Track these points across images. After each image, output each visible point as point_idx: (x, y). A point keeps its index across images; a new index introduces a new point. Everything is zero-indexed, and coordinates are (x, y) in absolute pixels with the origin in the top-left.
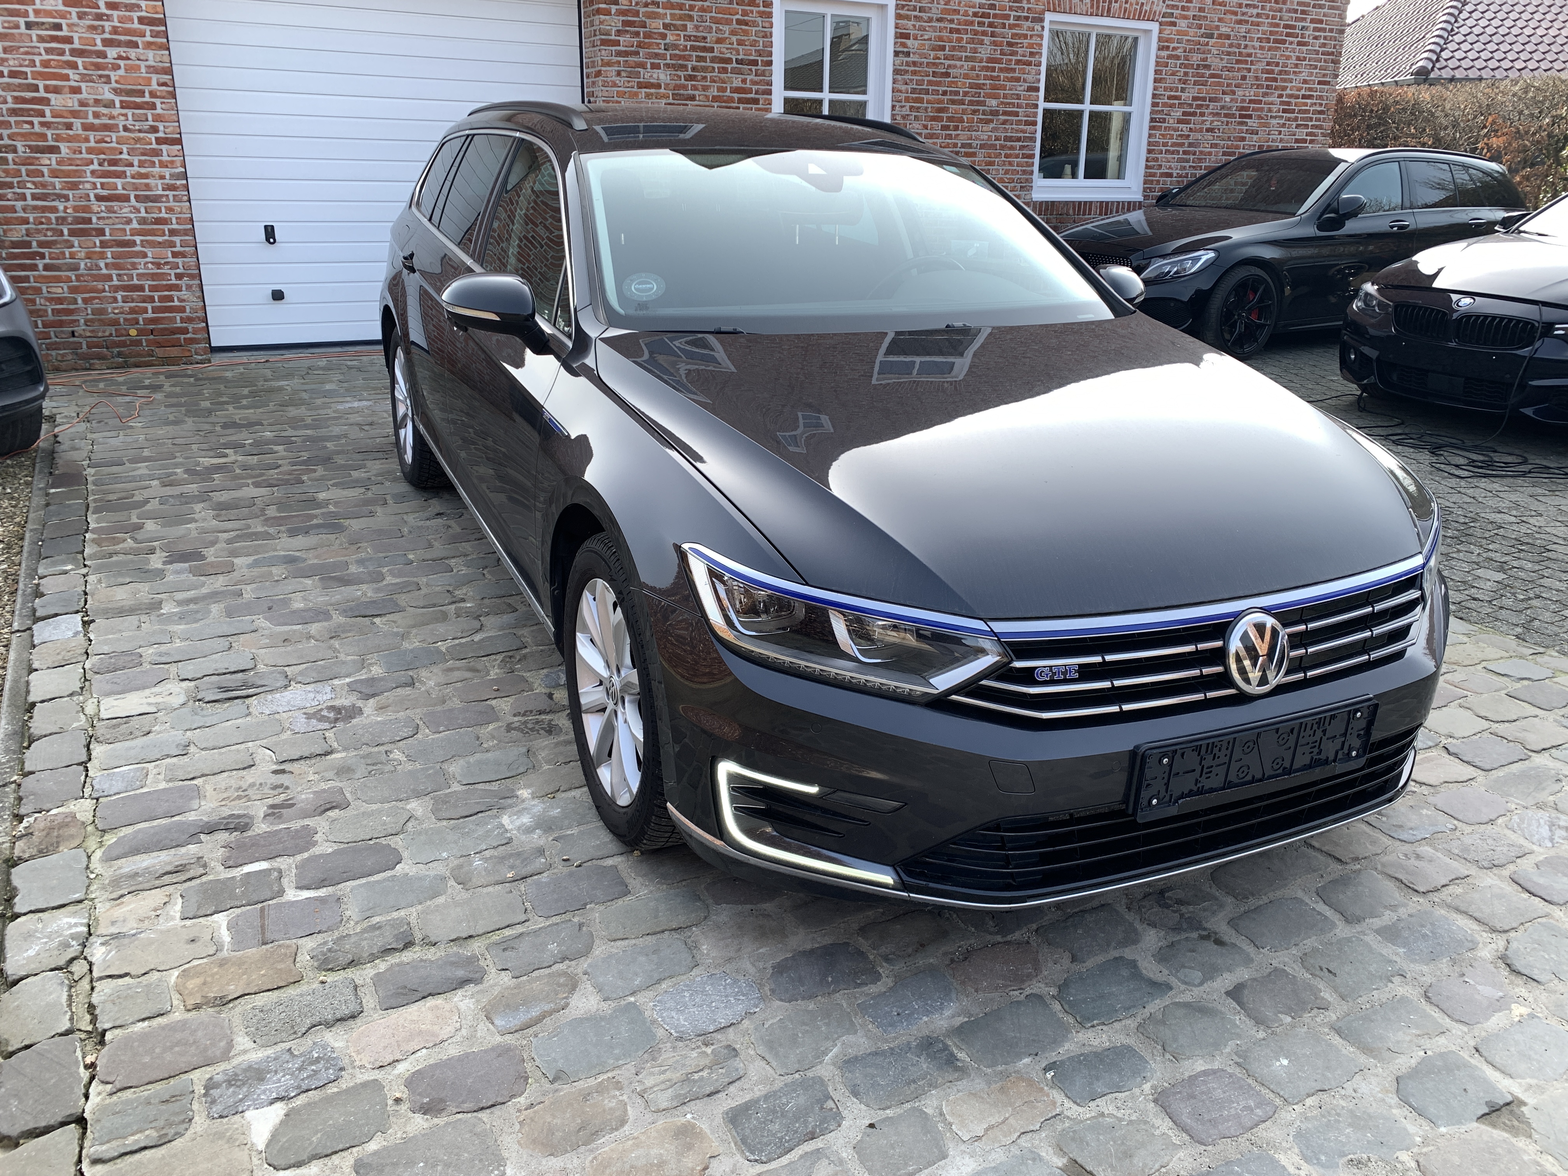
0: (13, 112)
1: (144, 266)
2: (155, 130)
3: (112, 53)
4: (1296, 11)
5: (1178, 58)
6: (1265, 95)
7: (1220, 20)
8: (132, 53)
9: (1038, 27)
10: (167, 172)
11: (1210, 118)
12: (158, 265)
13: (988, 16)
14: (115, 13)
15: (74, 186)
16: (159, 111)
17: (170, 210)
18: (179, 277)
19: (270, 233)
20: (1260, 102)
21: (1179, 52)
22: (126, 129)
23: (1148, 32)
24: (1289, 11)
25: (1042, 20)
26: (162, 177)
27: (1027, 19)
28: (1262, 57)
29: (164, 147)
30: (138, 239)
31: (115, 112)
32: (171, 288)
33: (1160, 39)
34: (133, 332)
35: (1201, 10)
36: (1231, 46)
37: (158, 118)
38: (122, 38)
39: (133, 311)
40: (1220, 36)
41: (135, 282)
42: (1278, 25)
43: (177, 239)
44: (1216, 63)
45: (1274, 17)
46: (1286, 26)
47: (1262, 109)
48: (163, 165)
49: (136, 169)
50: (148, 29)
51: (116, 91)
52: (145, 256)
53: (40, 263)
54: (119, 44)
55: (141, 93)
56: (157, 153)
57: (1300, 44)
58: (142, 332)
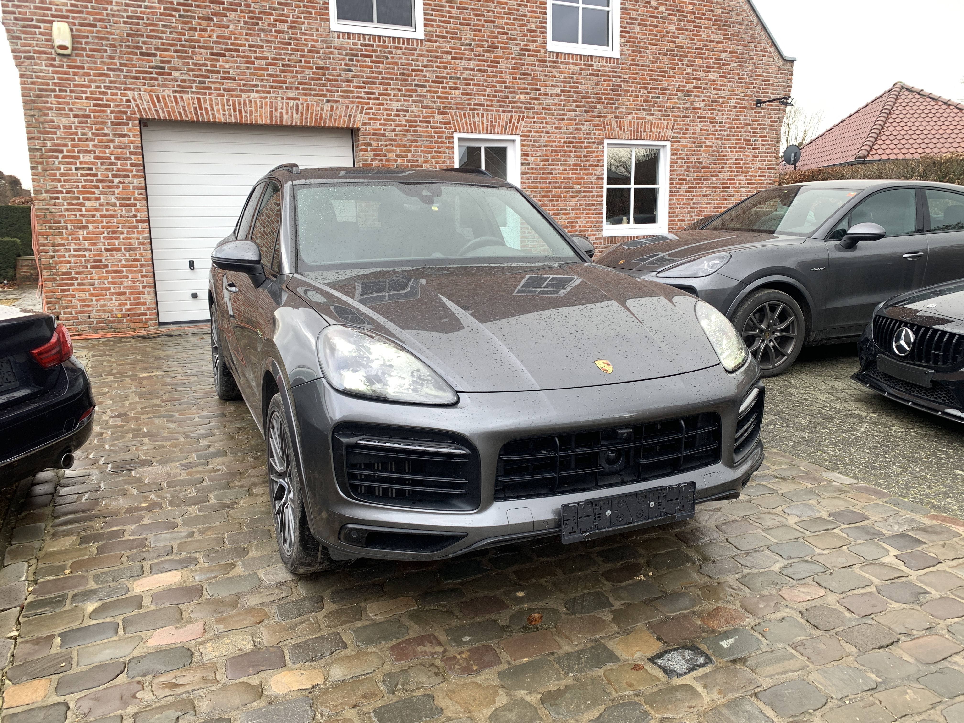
0: (67, 210)
1: (127, 283)
2: (135, 216)
3: (116, 180)
4: (750, 132)
5: (683, 159)
6: (736, 176)
7: (706, 138)
8: (126, 180)
9: (600, 147)
10: (140, 236)
11: (705, 189)
12: (133, 282)
13: (572, 143)
14: (119, 162)
15: (94, 244)
16: (138, 207)
17: (141, 254)
18: (144, 287)
19: (192, 264)
20: (734, 180)
21: (683, 156)
22: (121, 216)
23: (664, 146)
24: (746, 132)
25: (603, 143)
26: (138, 239)
27: (594, 143)
28: (731, 156)
29: (139, 225)
30: (124, 269)
31: (116, 208)
32: (139, 293)
33: (672, 150)
34: (119, 316)
35: (694, 134)
36: (713, 151)
37: (137, 210)
38: (122, 173)
39: (120, 305)
40: (706, 147)
41: (122, 290)
42: (740, 140)
43: (144, 269)
44: (706, 161)
45: (737, 136)
46: (745, 140)
47: (735, 184)
48: (138, 233)
49: (125, 235)
50: (134, 168)
51: (117, 199)
52: (128, 277)
53: (76, 282)
54: (120, 176)
55: (130, 199)
56: (136, 227)
57: (754, 149)
58: (124, 316)
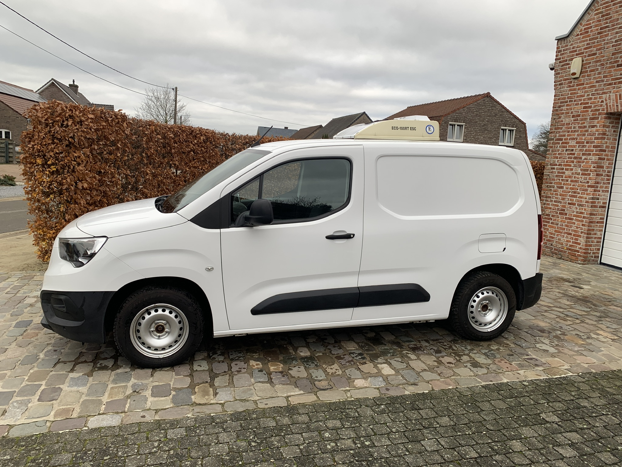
0: (557, 176)
1: (574, 227)
2: (588, 182)
3: (583, 157)
8: (589, 157)
10: (588, 197)
12: (577, 228)
14: (588, 145)
15: (563, 199)
18: (582, 233)
22: (581, 182)
30: (574, 218)
32: (578, 236)
34: (565, 248)
37: (590, 179)
38: (587, 153)
39: (567, 241)
41: (570, 232)
43: (584, 220)
49: (580, 195)
51: (581, 170)
52: (575, 224)
53: (551, 221)
58: (568, 249)
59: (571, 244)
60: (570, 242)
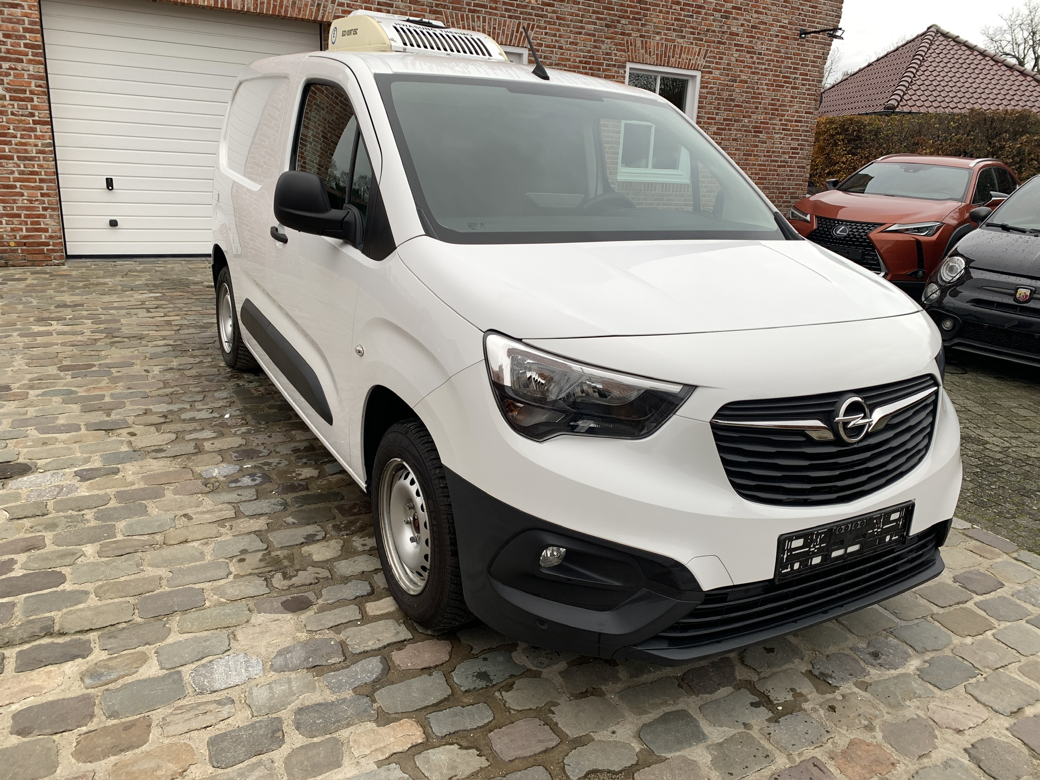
1: (22, 202)
2: (32, 115)
3: (5, 65)
4: (790, 68)
5: (713, 94)
6: (770, 119)
7: (741, 71)
8: (19, 66)
9: (621, 71)
10: (39, 143)
11: (735, 132)
12: (31, 201)
13: (589, 63)
14: (9, 41)
16: (36, 103)
17: (40, 166)
18: (45, 209)
19: (109, 183)
20: (767, 123)
21: (714, 90)
22: (13, 114)
23: (694, 77)
24: (786, 67)
25: (625, 67)
26: (36, 145)
27: (614, 66)
28: (767, 95)
29: (38, 127)
30: (18, 184)
31: (6, 103)
32: (39, 216)
33: (702, 82)
34: (12, 244)
35: (729, 64)
36: (748, 87)
37: (35, 108)
38: (13, 56)
39: (13, 230)
40: (741, 81)
41: (15, 211)
42: (778, 76)
43: (45, 185)
44: (739, 97)
45: (776, 71)
46: (784, 77)
47: (769, 128)
48: (37, 137)
49: (19, 139)
50: (30, 51)
51: (7, 90)
52: (23, 195)
54: (10, 60)
55: (24, 92)
56: (34, 130)
57: (793, 88)
58: (18, 244)
59: (24, 233)
60: (21, 230)
